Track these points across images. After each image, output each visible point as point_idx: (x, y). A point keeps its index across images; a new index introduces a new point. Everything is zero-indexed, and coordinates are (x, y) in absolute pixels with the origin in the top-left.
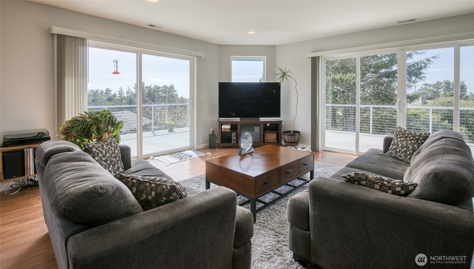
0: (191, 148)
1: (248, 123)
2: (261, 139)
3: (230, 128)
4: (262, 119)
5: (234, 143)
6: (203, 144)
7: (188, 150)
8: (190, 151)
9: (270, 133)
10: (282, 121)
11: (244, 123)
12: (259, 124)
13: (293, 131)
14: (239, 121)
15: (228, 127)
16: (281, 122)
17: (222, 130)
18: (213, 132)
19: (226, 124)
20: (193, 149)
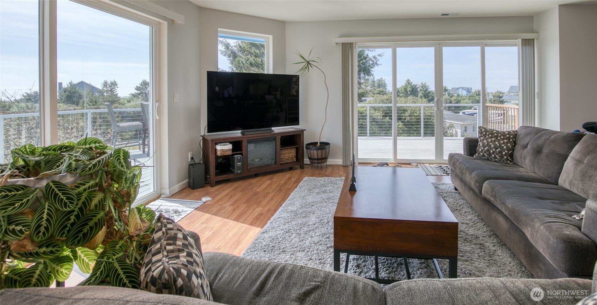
0: (157, 196)
1: (258, 138)
2: (277, 160)
3: (231, 148)
4: (277, 130)
5: (239, 172)
6: (178, 183)
7: (154, 200)
8: (158, 201)
9: (288, 149)
10: (305, 130)
11: (252, 138)
12: (273, 138)
13: (321, 143)
14: (240, 135)
15: (229, 147)
16: (303, 131)
17: (216, 153)
18: (192, 158)
19: (224, 142)
20: (162, 196)
